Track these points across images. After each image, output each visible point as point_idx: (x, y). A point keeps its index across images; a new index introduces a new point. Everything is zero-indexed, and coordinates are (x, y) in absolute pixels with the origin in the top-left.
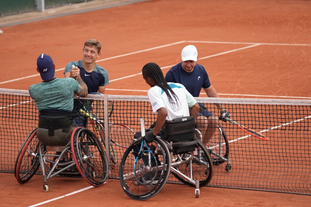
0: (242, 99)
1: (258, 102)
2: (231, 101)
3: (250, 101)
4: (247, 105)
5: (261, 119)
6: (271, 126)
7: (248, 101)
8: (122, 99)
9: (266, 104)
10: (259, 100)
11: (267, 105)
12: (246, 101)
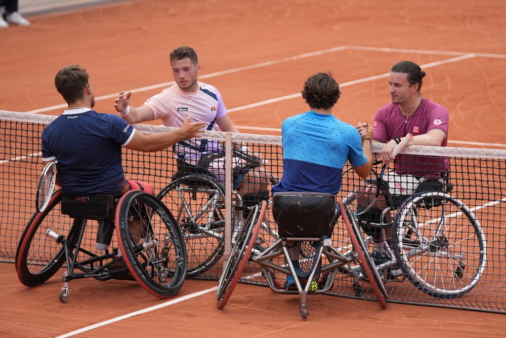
0: (460, 149)
1: (487, 155)
2: (440, 152)
3: (475, 153)
4: (468, 159)
5: (491, 184)
6: (501, 195)
7: (469, 153)
8: (255, 140)
9: (500, 158)
10: (489, 152)
11: (503, 159)
12: (467, 153)
